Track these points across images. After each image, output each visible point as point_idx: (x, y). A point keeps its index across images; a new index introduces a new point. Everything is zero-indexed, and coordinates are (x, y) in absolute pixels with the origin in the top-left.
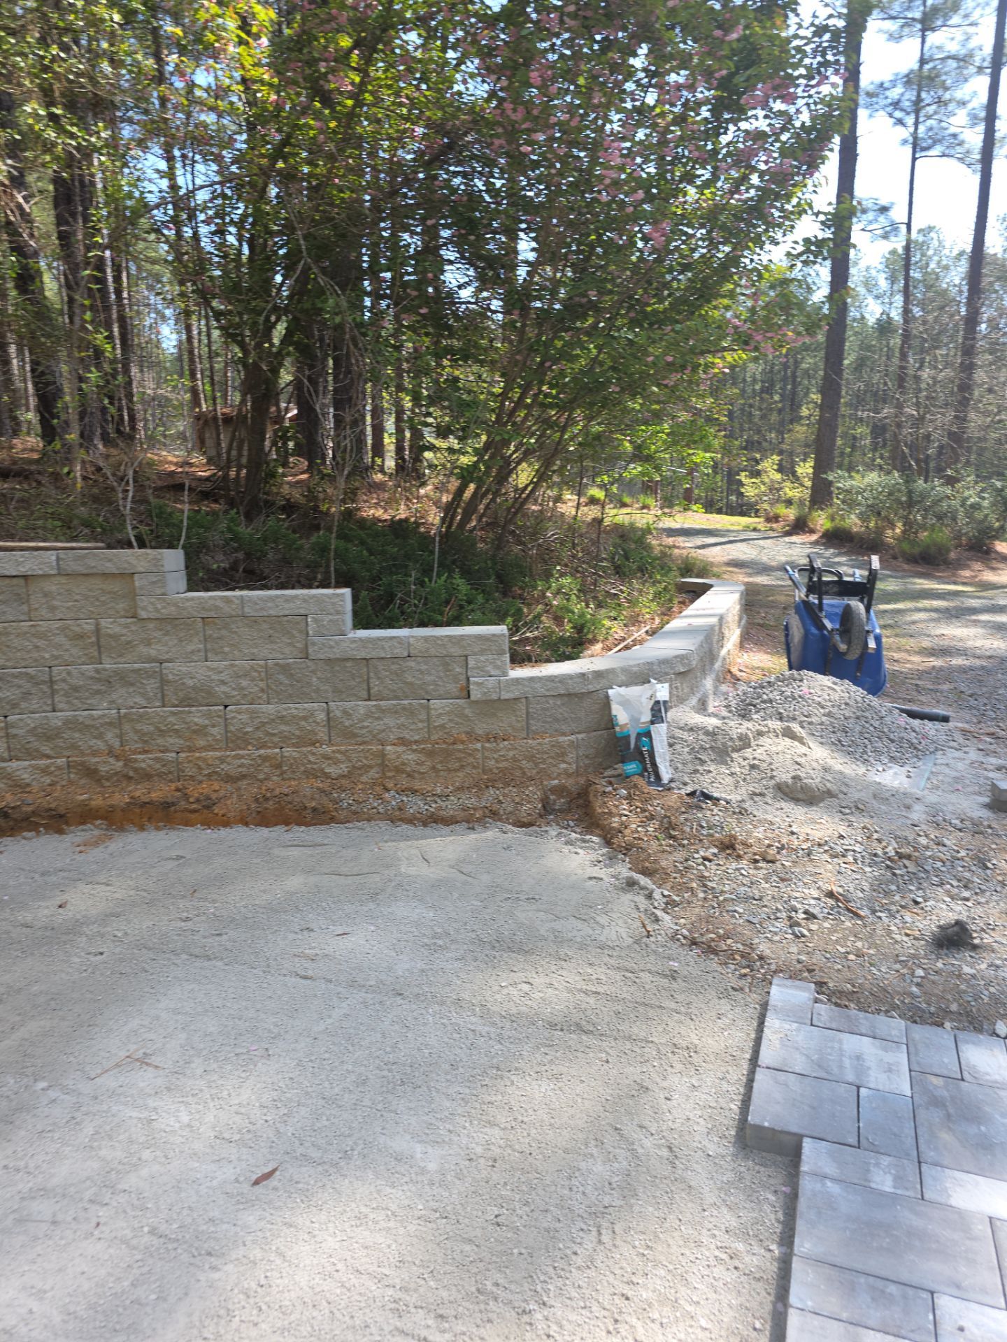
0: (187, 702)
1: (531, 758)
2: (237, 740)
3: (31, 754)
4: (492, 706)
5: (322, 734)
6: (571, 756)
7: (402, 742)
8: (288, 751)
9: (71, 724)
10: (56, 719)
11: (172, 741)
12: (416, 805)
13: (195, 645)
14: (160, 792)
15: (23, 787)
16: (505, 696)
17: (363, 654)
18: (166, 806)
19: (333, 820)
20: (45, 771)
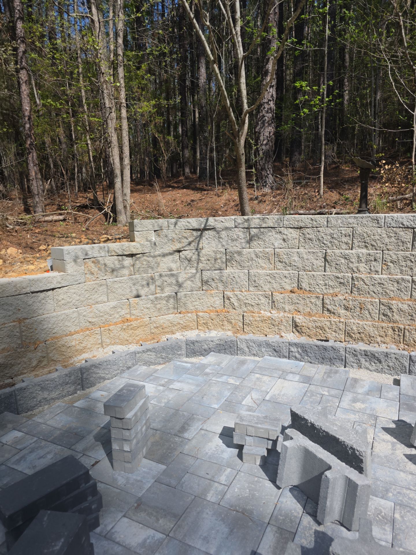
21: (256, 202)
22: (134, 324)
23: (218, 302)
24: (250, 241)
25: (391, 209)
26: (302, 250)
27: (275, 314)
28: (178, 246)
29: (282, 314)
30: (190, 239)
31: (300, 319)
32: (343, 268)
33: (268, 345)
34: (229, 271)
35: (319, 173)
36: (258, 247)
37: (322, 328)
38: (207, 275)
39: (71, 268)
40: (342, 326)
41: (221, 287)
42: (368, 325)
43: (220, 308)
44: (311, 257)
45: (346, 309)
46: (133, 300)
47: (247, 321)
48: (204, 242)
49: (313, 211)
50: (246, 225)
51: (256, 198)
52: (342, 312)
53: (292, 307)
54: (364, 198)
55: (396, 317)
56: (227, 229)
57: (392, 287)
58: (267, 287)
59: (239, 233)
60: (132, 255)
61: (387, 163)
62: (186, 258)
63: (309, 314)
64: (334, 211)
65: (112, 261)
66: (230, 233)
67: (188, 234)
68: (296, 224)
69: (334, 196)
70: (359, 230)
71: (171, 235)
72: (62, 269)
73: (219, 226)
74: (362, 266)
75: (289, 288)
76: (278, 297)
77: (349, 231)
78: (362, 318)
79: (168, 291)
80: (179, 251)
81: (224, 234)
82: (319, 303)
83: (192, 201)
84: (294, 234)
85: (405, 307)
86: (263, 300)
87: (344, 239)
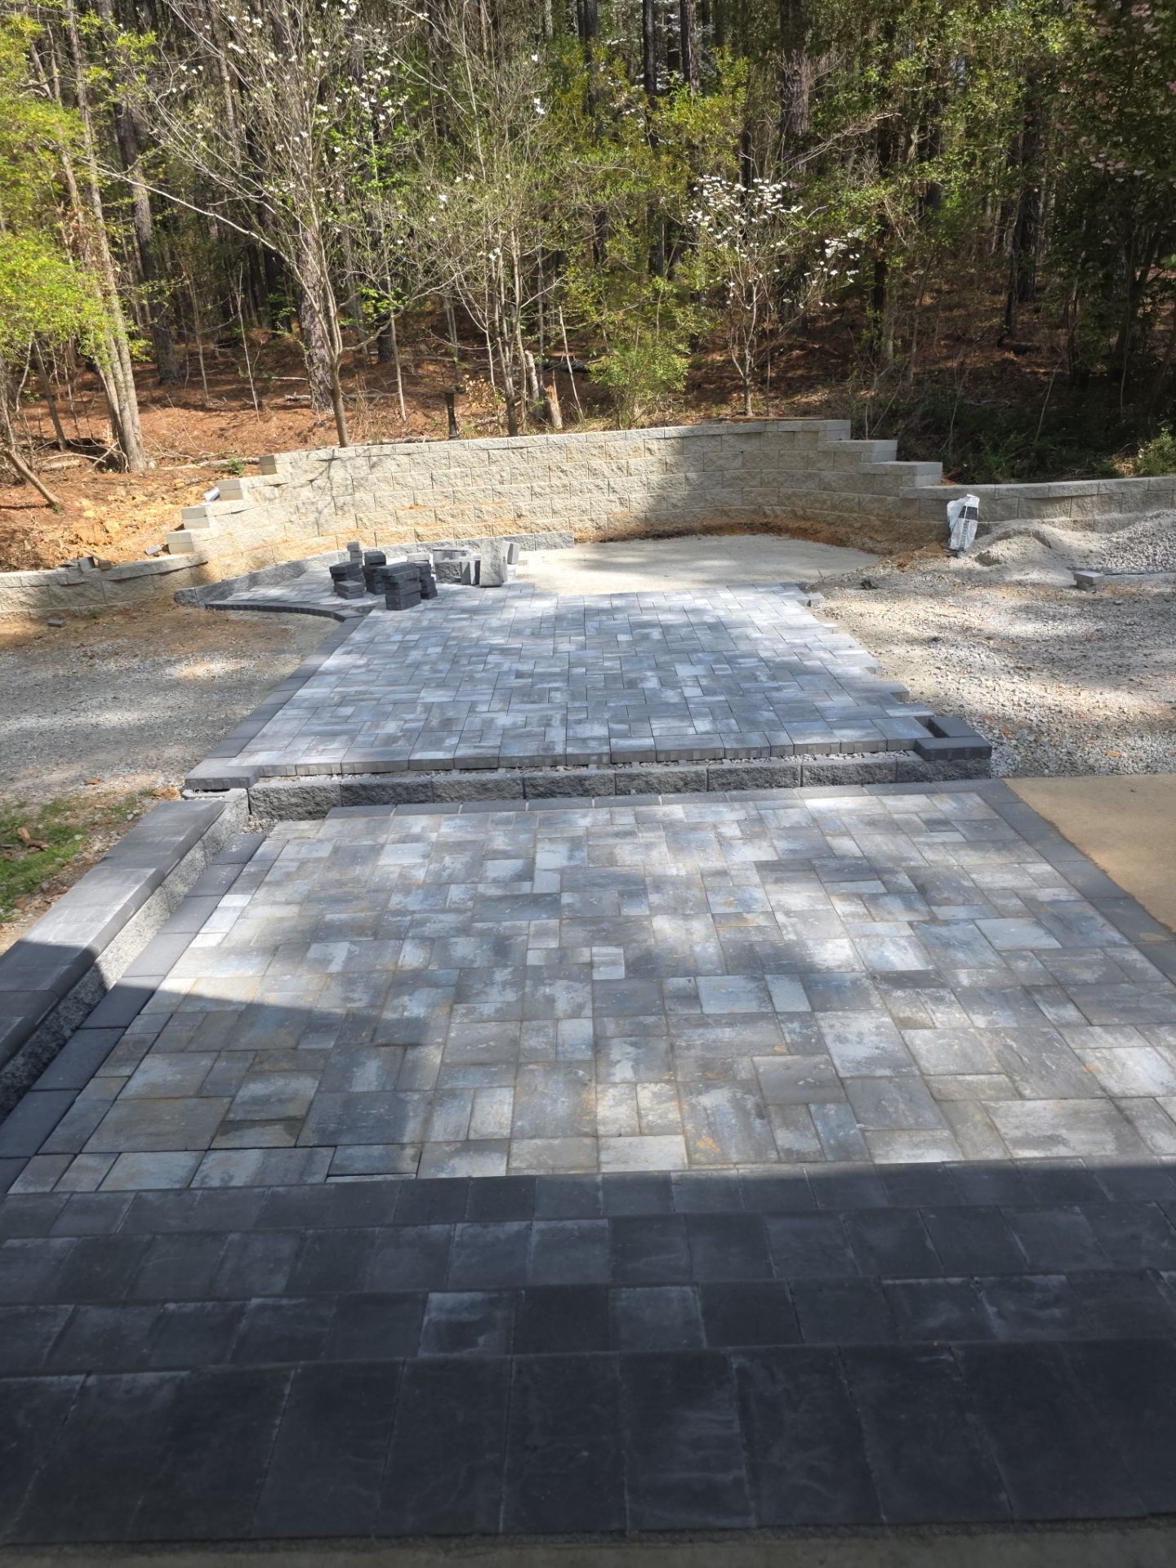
0: (825, 489)
1: (917, 530)
2: (834, 507)
3: (783, 504)
4: (907, 502)
5: (856, 508)
6: (935, 532)
7: (878, 515)
8: (846, 515)
9: (794, 494)
10: (790, 491)
11: (817, 505)
12: (870, 544)
13: (831, 464)
14: (807, 525)
15: (777, 516)
16: (911, 497)
17: (873, 472)
18: (806, 530)
19: (845, 546)
20: (784, 511)
21: (322, 429)
22: (293, 544)
23: (352, 523)
24: (372, 467)
25: (480, 434)
26: (413, 472)
27: (401, 529)
28: (311, 477)
29: (405, 528)
30: (321, 470)
31: (420, 530)
32: (446, 484)
33: (402, 548)
34: (357, 495)
35: (396, 391)
36: (378, 473)
37: (437, 535)
38: (340, 501)
39: (245, 494)
40: (451, 531)
41: (353, 511)
42: (468, 527)
43: (354, 529)
44: (421, 477)
45: (453, 516)
46: (288, 525)
47: (378, 538)
48: (332, 471)
49: (398, 440)
50: (367, 454)
51: (322, 425)
52: (450, 519)
53: (412, 521)
54: (452, 422)
55: (486, 518)
56: (350, 458)
57: (480, 495)
58: (390, 507)
59: (361, 461)
60: (277, 486)
61: (471, 379)
62: (319, 488)
63: (427, 525)
64: (424, 438)
65: (268, 491)
66: (352, 461)
67: (317, 464)
68: (406, 451)
69: (419, 418)
70: (453, 453)
71: (305, 467)
72: (240, 497)
73: (342, 455)
74: (459, 482)
75: (408, 505)
76: (401, 513)
77: (446, 454)
78: (464, 522)
79: (312, 518)
80: (311, 481)
81: (348, 464)
82: (433, 515)
83: (222, 429)
84: (405, 459)
85: (490, 509)
86: (389, 518)
87: (444, 461)
